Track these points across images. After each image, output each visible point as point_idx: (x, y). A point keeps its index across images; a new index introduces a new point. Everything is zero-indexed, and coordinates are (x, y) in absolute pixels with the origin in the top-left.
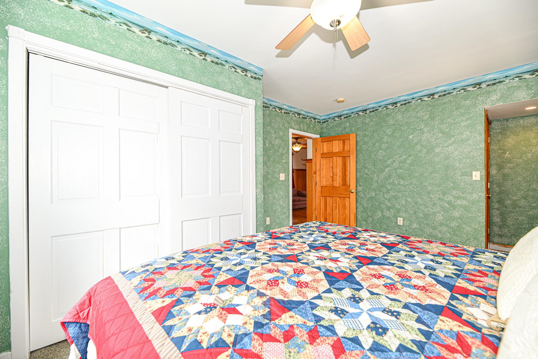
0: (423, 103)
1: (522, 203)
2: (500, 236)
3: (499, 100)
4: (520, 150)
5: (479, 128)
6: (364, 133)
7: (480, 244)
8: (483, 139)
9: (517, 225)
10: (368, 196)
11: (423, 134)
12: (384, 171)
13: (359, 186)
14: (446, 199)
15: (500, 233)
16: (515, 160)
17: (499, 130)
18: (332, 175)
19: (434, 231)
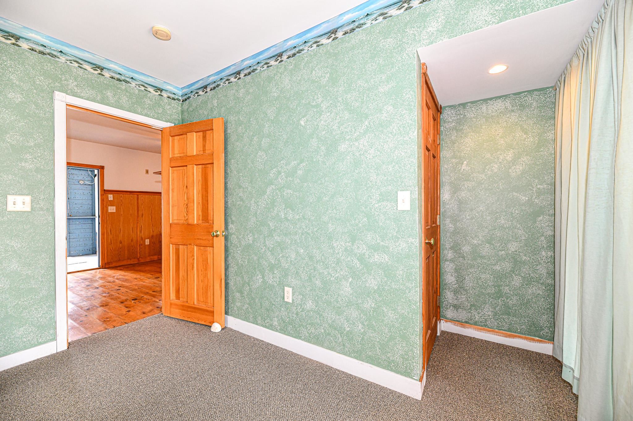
0: (321, 51)
1: (486, 250)
2: (456, 307)
3: (442, 32)
4: (483, 158)
5: (408, 96)
6: (237, 118)
7: (412, 350)
8: (415, 121)
9: (478, 289)
10: (243, 243)
11: (321, 115)
12: (264, 192)
13: (232, 223)
14: (356, 251)
15: (456, 302)
16: (475, 175)
17: (453, 124)
18: (186, 202)
19: (338, 317)
